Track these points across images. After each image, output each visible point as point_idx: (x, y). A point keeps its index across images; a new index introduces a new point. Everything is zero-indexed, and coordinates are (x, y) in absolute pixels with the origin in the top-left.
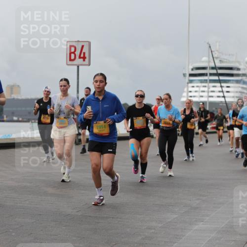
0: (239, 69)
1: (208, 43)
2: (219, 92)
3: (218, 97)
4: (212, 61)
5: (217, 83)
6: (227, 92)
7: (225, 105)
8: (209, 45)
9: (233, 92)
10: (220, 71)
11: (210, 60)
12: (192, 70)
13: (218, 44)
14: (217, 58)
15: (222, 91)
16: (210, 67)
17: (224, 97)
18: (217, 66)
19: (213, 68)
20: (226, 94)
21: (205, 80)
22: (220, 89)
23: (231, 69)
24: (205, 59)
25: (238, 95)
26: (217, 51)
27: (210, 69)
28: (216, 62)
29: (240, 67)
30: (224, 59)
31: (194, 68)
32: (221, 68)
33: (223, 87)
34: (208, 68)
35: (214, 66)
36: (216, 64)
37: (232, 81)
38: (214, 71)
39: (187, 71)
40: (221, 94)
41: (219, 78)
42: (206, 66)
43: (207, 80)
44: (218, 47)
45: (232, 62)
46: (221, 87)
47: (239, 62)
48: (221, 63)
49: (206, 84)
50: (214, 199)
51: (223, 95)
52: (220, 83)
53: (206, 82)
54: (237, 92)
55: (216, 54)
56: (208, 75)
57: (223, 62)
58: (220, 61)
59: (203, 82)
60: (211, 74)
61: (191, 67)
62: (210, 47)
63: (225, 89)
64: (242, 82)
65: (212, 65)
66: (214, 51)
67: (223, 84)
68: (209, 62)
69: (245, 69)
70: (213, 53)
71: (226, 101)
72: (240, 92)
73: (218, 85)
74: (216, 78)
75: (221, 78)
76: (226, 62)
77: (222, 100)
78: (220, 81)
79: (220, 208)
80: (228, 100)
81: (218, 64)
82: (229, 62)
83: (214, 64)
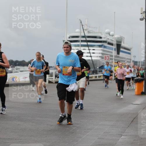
0: (101, 38)
1: (80, 20)
2: (88, 53)
3: (87, 56)
4: (83, 32)
5: (86, 47)
6: (93, 53)
7: (92, 62)
8: (81, 21)
9: (97, 53)
10: (88, 39)
11: (81, 31)
12: (69, 38)
13: (86, 20)
14: (86, 30)
15: (90, 53)
16: (81, 36)
17: (91, 56)
18: (86, 35)
19: (83, 37)
20: (92, 55)
21: (78, 45)
22: (88, 51)
23: (95, 37)
24: (78, 30)
25: (100, 55)
26: (86, 25)
27: (81, 37)
28: (85, 32)
29: (102, 36)
30: (91, 31)
31: (70, 37)
32: (89, 37)
33: (90, 49)
34: (80, 37)
35: (84, 35)
36: (85, 34)
37: (96, 46)
38: (84, 39)
39: (66, 38)
40: (89, 55)
41: (87, 43)
42: (79, 35)
43: (79, 45)
44: (86, 22)
45: (96, 33)
46: (89, 49)
47: (101, 33)
48: (89, 33)
49: (78, 48)
50: (85, 126)
51: (90, 55)
52: (88, 47)
53: (79, 47)
54: (100, 53)
55: (85, 27)
56: (80, 41)
57: (90, 33)
58: (88, 32)
59: (77, 47)
60: (82, 41)
61: (68, 36)
62: (81, 22)
63: (92, 51)
64: (103, 46)
65: (83, 34)
66: (84, 25)
67: (90, 48)
68: (81, 32)
69: (105, 38)
70: (83, 26)
71: (92, 60)
72: (102, 53)
73: (87, 48)
74: (85, 43)
75: (89, 44)
76: (92, 33)
77: (90, 58)
78: (88, 46)
79: (88, 132)
80: (93, 58)
81: (87, 34)
82: (95, 33)
83: (84, 34)
